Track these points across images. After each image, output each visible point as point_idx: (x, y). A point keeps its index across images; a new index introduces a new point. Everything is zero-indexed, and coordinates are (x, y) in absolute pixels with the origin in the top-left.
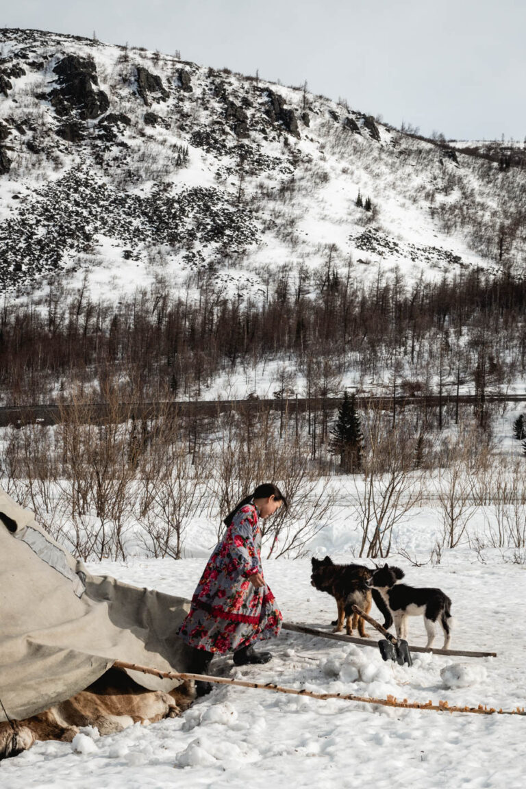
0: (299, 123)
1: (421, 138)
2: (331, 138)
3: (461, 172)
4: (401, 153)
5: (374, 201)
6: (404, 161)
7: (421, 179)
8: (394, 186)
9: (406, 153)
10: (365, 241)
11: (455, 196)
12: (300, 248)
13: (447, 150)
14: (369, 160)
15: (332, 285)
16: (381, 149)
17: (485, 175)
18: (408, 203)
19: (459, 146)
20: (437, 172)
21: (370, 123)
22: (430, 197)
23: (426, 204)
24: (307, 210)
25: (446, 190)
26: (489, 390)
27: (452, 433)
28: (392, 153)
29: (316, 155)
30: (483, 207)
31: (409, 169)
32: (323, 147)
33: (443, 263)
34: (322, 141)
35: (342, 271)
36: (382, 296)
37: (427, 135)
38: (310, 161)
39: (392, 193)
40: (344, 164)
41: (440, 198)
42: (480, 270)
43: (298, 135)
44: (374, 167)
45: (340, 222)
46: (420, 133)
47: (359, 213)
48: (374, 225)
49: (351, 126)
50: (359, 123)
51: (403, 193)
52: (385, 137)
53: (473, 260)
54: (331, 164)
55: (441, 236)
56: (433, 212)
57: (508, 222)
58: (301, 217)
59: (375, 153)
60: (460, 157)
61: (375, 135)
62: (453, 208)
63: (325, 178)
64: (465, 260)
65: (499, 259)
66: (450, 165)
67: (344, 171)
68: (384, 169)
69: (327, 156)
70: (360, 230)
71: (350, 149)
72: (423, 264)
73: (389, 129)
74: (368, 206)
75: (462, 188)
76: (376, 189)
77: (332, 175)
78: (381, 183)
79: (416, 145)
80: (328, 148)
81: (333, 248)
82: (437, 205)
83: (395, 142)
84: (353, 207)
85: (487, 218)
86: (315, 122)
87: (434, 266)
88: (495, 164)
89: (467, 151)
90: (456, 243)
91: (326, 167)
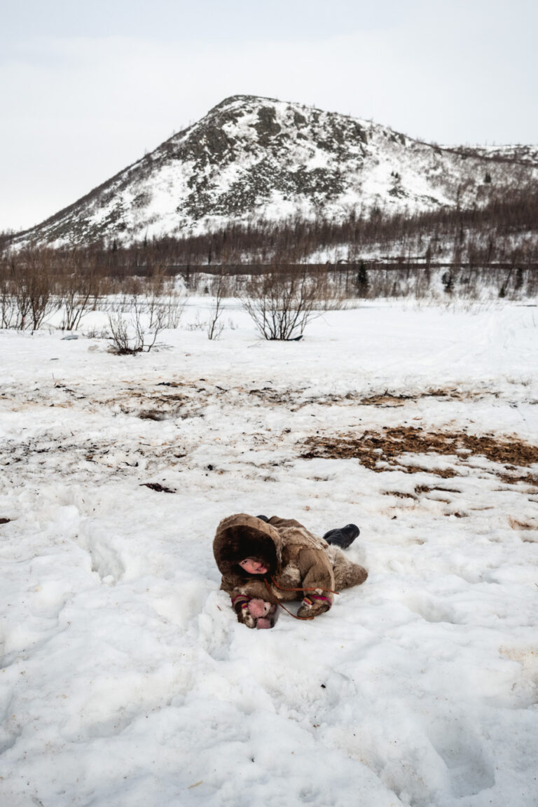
0: (368, 137)
1: (425, 144)
2: (383, 144)
3: (443, 160)
4: (415, 151)
5: (400, 173)
6: (416, 156)
7: (424, 163)
8: (410, 167)
9: (418, 151)
10: (394, 192)
11: (439, 171)
12: (363, 195)
13: (437, 150)
14: (400, 154)
15: (376, 213)
16: (406, 149)
17: (455, 161)
18: (416, 174)
19: (444, 147)
20: (432, 160)
21: (402, 137)
22: (427, 172)
23: (424, 175)
24: (367, 178)
25: (435, 168)
26: (431, 261)
27: (412, 281)
28: (410, 151)
29: (374, 152)
30: (452, 176)
31: (418, 159)
32: (378, 148)
33: (430, 203)
34: (378, 145)
35: (381, 206)
36: (397, 217)
37: (428, 142)
38: (371, 155)
39: (409, 170)
40: (388, 156)
41: (432, 172)
42: (447, 206)
43: (367, 144)
44: (402, 158)
45: (383, 183)
46: (425, 142)
47: (393, 179)
48: (398, 185)
49: (393, 139)
50: (397, 137)
51: (414, 170)
52: (408, 143)
53: (445, 201)
54: (382, 156)
55: (431, 190)
56: (428, 178)
57: (463, 184)
58: (364, 181)
59: (403, 151)
60: (443, 153)
61: (403, 142)
62: (437, 177)
63: (377, 163)
64: (440, 201)
65: (457, 200)
66: (438, 157)
67: (387, 160)
68: (406, 158)
69: (380, 152)
70: (392, 187)
71: (391, 149)
72: (420, 203)
73: (410, 140)
74: (397, 176)
75: (443, 167)
76: (402, 169)
77: (381, 162)
78: (404, 165)
79: (422, 147)
80: (381, 149)
81: (378, 195)
82: (430, 175)
83: (413, 146)
84: (390, 176)
85: (453, 181)
86: (375, 137)
87: (426, 204)
88: (460, 156)
89: (450, 151)
90: (439, 193)
91: (379, 158)
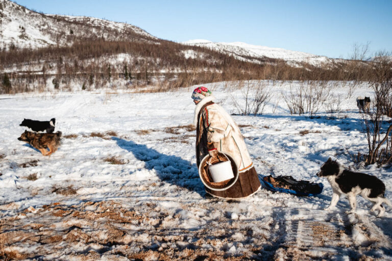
0: (3, 6)
1: (37, 12)
2: (12, 11)
3: (47, 21)
4: (31, 16)
5: (24, 27)
6: (32, 18)
7: (37, 22)
8: (30, 24)
9: (33, 16)
10: (22, 37)
11: (46, 27)
12: (4, 38)
13: (43, 16)
14: (23, 17)
15: (13, 47)
16: (26, 14)
17: (54, 22)
18: (33, 28)
19: (47, 15)
20: (41, 21)
21: (24, 8)
22: (39, 27)
23: (39, 28)
24: (5, 29)
25: (44, 25)
26: (46, 73)
27: (36, 84)
28: (29, 16)
29: (8, 15)
30: (53, 30)
31: (34, 20)
32: (10, 13)
33: (43, 43)
34: (10, 11)
35: (15, 44)
36: (25, 50)
37: (38, 12)
38: (6, 16)
39: (29, 25)
40: (16, 17)
41: (42, 27)
42: (52, 45)
43: (3, 10)
44: (25, 19)
45: (15, 31)
47: (20, 30)
48: (24, 33)
49: (18, 9)
50: (20, 8)
51: (33, 25)
52: (27, 12)
53: (51, 42)
54: (12, 17)
55: (42, 36)
56: (40, 30)
57: (59, 34)
58: (4, 30)
59: (25, 15)
60: (47, 18)
61: (24, 11)
62: (45, 30)
63: (10, 21)
64: (48, 42)
65: (57, 43)
66: (45, 20)
67: (16, 19)
68: (27, 19)
69: (11, 15)
70: (20, 34)
71: (18, 14)
72: (37, 43)
73: (28, 10)
74: (23, 28)
75: (48, 25)
76: (25, 24)
77: (12, 20)
78: (26, 23)
79: (35, 14)
80: (11, 13)
81: (13, 38)
82: (41, 29)
83: (30, 13)
84: (18, 28)
85: (54, 32)
86: (7, 7)
87: (41, 43)
88: (56, 20)
89: (50, 17)
90: (47, 38)
91: (11, 18)
